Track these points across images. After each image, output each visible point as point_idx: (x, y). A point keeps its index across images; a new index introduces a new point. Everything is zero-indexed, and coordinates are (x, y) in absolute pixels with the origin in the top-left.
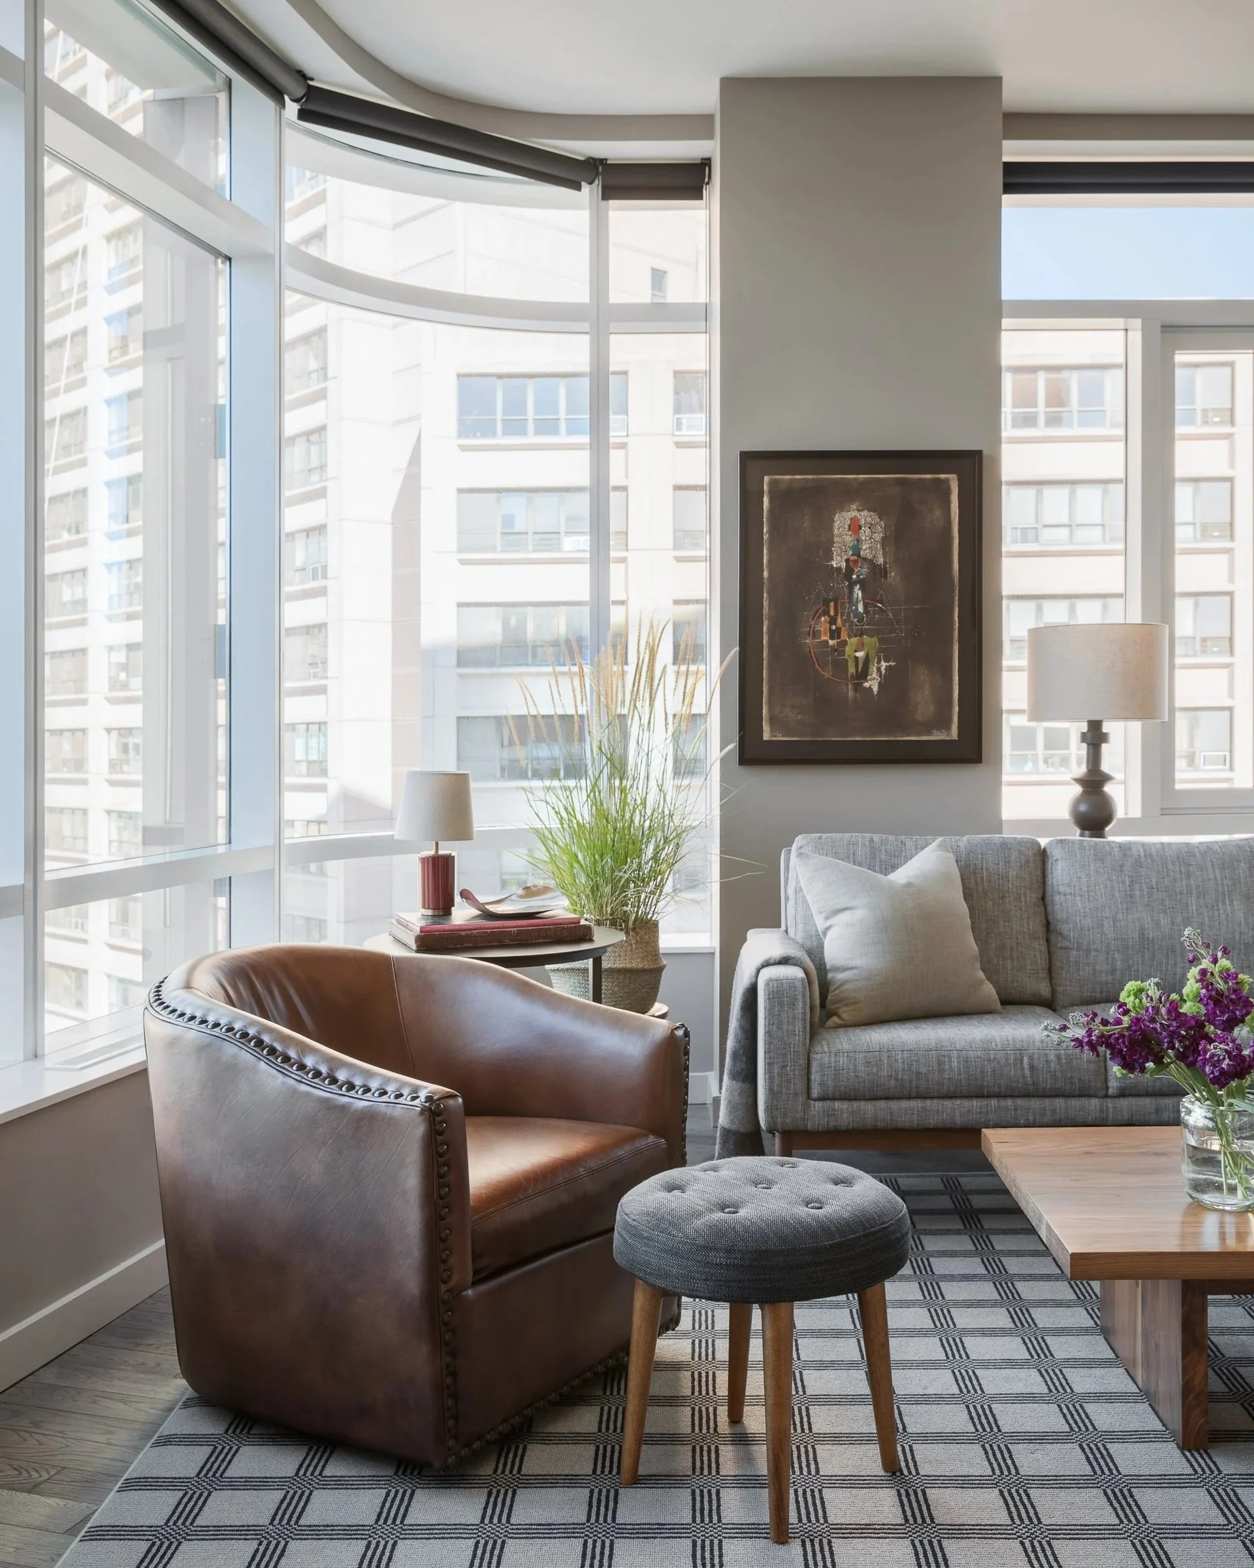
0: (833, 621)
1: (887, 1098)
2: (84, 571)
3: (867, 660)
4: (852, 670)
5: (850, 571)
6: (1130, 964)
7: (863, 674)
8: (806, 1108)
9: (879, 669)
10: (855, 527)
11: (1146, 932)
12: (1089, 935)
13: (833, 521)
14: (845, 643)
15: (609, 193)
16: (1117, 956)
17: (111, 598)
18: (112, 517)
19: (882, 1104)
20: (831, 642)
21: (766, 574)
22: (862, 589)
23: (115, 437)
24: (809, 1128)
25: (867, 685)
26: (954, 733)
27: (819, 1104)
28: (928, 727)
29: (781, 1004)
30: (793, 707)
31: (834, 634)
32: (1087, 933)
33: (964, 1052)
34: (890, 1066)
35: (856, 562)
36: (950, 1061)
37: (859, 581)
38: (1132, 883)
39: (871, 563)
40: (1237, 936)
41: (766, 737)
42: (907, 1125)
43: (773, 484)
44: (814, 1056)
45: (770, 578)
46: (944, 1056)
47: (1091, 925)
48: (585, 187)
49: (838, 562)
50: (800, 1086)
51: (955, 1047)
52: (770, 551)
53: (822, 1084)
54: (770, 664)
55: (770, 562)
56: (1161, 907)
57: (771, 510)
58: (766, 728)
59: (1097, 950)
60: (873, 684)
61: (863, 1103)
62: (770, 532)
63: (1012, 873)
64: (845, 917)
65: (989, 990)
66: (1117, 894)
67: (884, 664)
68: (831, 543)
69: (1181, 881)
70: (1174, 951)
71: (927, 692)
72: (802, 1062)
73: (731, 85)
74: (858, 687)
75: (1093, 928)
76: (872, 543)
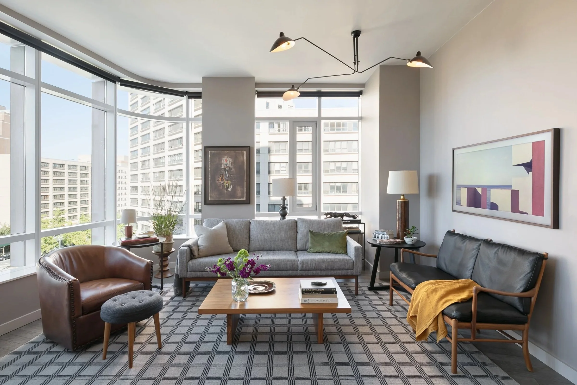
0: (222, 178)
1: (202, 272)
2: (164, 157)
3: (228, 185)
4: (226, 187)
5: (225, 169)
7: (228, 188)
8: (187, 274)
9: (231, 187)
10: (226, 161)
13: (222, 159)
14: (224, 182)
15: (190, 97)
16: (260, 242)
17: (169, 162)
18: (169, 147)
19: (201, 273)
20: (222, 182)
21: (209, 169)
22: (228, 172)
23: (170, 132)
24: (187, 277)
25: (228, 190)
26: (245, 199)
27: (189, 273)
28: (240, 197)
29: (182, 254)
30: (215, 194)
31: (222, 181)
34: (202, 266)
35: (226, 167)
37: (227, 171)
38: (264, 228)
39: (230, 168)
41: (209, 200)
42: (206, 276)
43: (211, 152)
44: (188, 264)
45: (210, 170)
48: (185, 96)
49: (223, 167)
50: (185, 269)
52: (210, 165)
53: (189, 269)
54: (210, 186)
55: (210, 167)
57: (210, 158)
58: (209, 198)
60: (230, 190)
61: (197, 273)
62: (210, 162)
63: (243, 226)
64: (202, 236)
65: (231, 249)
66: (261, 230)
67: (232, 186)
68: (222, 163)
70: (270, 241)
71: (240, 191)
72: (186, 265)
73: (204, 78)
74: (227, 190)
76: (229, 164)
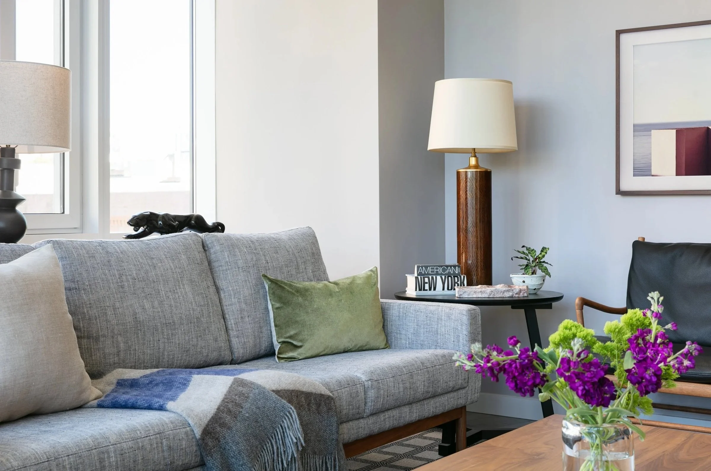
6: (130, 344)
11: (138, 316)
12: (97, 324)
32: (94, 321)
33: (118, 445)
36: (109, 457)
40: (192, 312)
46: (103, 453)
47: (97, 314)
51: (110, 442)
56: (143, 295)
59: (104, 336)
66: (112, 286)
69: (151, 272)
75: (99, 317)
